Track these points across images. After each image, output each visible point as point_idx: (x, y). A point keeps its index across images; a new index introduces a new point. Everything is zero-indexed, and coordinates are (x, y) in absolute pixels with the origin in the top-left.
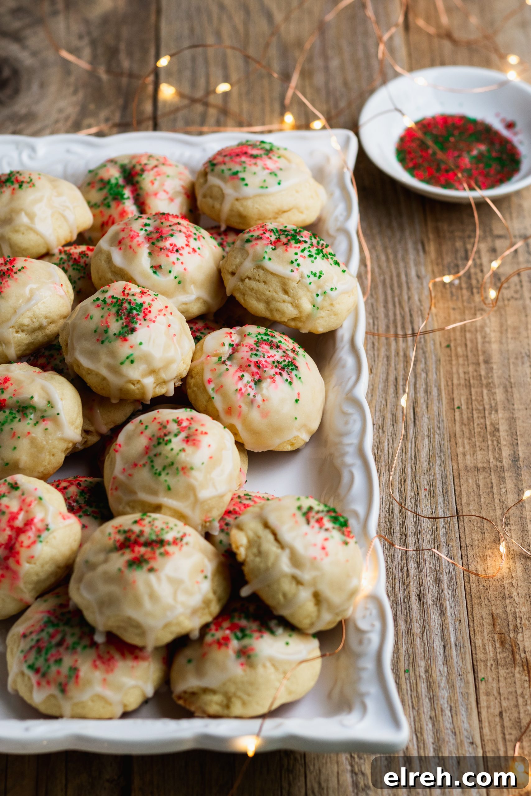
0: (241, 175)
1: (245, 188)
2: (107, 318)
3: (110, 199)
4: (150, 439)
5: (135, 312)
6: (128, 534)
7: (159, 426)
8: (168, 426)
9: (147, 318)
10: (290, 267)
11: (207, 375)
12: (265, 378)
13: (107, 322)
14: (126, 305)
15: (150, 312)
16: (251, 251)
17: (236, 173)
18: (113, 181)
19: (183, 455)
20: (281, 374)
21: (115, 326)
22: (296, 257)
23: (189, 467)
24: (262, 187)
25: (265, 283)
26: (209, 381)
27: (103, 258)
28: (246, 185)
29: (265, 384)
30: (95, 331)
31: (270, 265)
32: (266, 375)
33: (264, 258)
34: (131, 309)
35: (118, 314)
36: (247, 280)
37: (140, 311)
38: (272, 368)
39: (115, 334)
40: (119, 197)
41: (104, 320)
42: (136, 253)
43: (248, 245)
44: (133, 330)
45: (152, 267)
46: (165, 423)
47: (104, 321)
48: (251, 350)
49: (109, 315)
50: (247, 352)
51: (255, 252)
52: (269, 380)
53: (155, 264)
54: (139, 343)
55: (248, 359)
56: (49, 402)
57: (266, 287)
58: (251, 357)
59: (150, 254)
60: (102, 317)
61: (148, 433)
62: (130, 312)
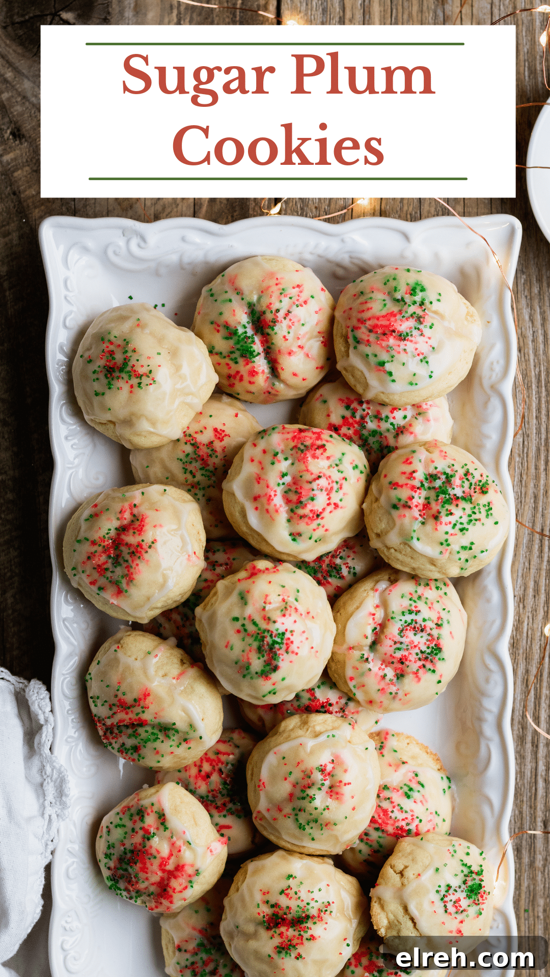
0: (388, 367)
1: (393, 385)
2: (248, 653)
3: (237, 355)
4: (294, 786)
5: (277, 646)
6: (277, 910)
7: (302, 775)
8: (312, 776)
9: (290, 650)
10: (439, 548)
11: (349, 672)
12: (408, 673)
13: (248, 659)
14: (269, 639)
15: (292, 642)
16: (398, 522)
17: (382, 364)
18: (241, 330)
19: (326, 813)
20: (424, 666)
21: (257, 664)
22: (447, 537)
23: (332, 822)
24: (411, 384)
25: (412, 558)
26: (352, 679)
27: (237, 509)
28: (394, 381)
29: (409, 680)
30: (236, 663)
31: (418, 545)
32: (409, 670)
33: (412, 538)
34: (273, 644)
35: (260, 650)
36: (392, 551)
37: (282, 643)
38: (415, 662)
39: (257, 673)
40: (248, 355)
41: (245, 654)
42: (273, 520)
43: (395, 513)
44: (276, 668)
45: (290, 535)
46: (308, 772)
47: (246, 657)
48: (395, 643)
49: (250, 651)
50: (391, 646)
51: (402, 525)
52: (411, 676)
53: (294, 531)
54: (281, 678)
55: (391, 655)
56: (191, 725)
57: (412, 561)
58: (395, 653)
59: (289, 521)
60: (243, 651)
61: (292, 779)
62: (271, 649)
